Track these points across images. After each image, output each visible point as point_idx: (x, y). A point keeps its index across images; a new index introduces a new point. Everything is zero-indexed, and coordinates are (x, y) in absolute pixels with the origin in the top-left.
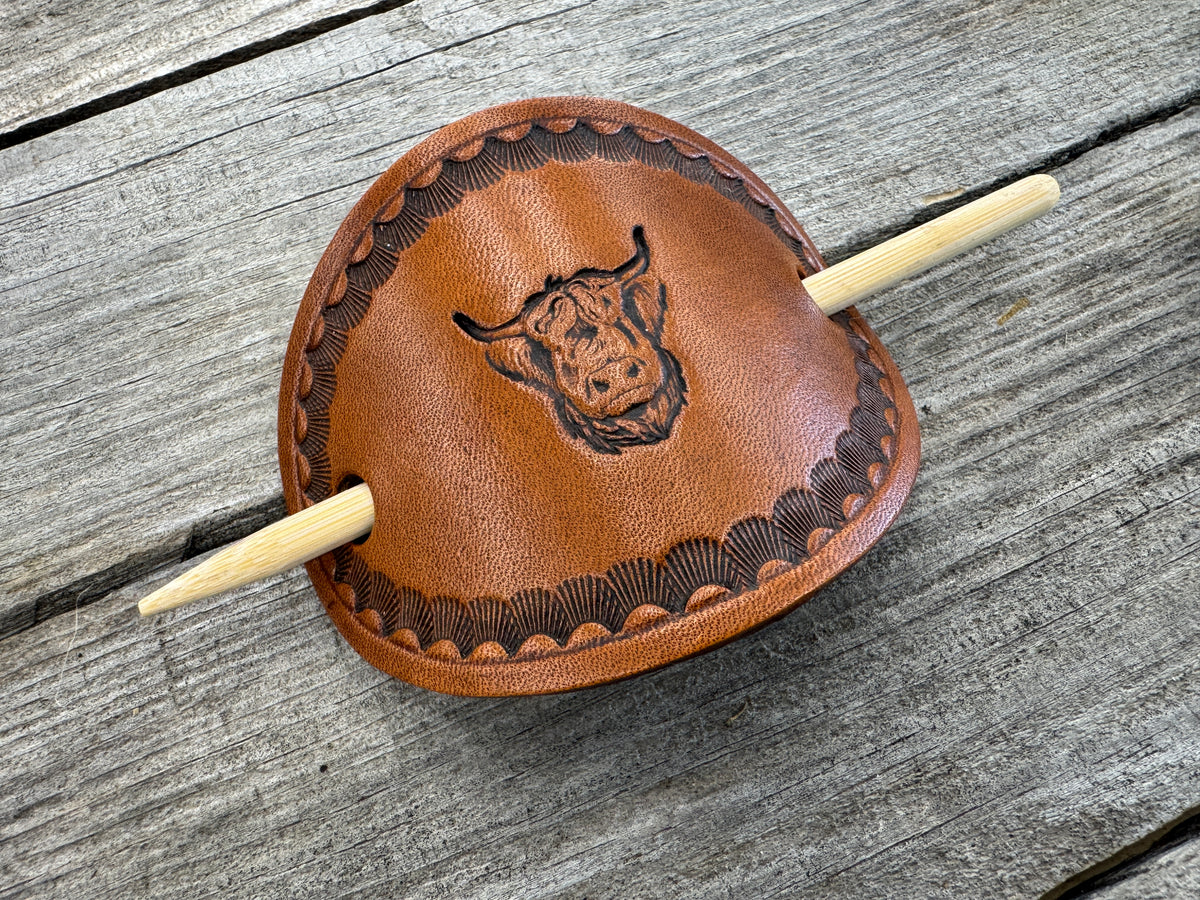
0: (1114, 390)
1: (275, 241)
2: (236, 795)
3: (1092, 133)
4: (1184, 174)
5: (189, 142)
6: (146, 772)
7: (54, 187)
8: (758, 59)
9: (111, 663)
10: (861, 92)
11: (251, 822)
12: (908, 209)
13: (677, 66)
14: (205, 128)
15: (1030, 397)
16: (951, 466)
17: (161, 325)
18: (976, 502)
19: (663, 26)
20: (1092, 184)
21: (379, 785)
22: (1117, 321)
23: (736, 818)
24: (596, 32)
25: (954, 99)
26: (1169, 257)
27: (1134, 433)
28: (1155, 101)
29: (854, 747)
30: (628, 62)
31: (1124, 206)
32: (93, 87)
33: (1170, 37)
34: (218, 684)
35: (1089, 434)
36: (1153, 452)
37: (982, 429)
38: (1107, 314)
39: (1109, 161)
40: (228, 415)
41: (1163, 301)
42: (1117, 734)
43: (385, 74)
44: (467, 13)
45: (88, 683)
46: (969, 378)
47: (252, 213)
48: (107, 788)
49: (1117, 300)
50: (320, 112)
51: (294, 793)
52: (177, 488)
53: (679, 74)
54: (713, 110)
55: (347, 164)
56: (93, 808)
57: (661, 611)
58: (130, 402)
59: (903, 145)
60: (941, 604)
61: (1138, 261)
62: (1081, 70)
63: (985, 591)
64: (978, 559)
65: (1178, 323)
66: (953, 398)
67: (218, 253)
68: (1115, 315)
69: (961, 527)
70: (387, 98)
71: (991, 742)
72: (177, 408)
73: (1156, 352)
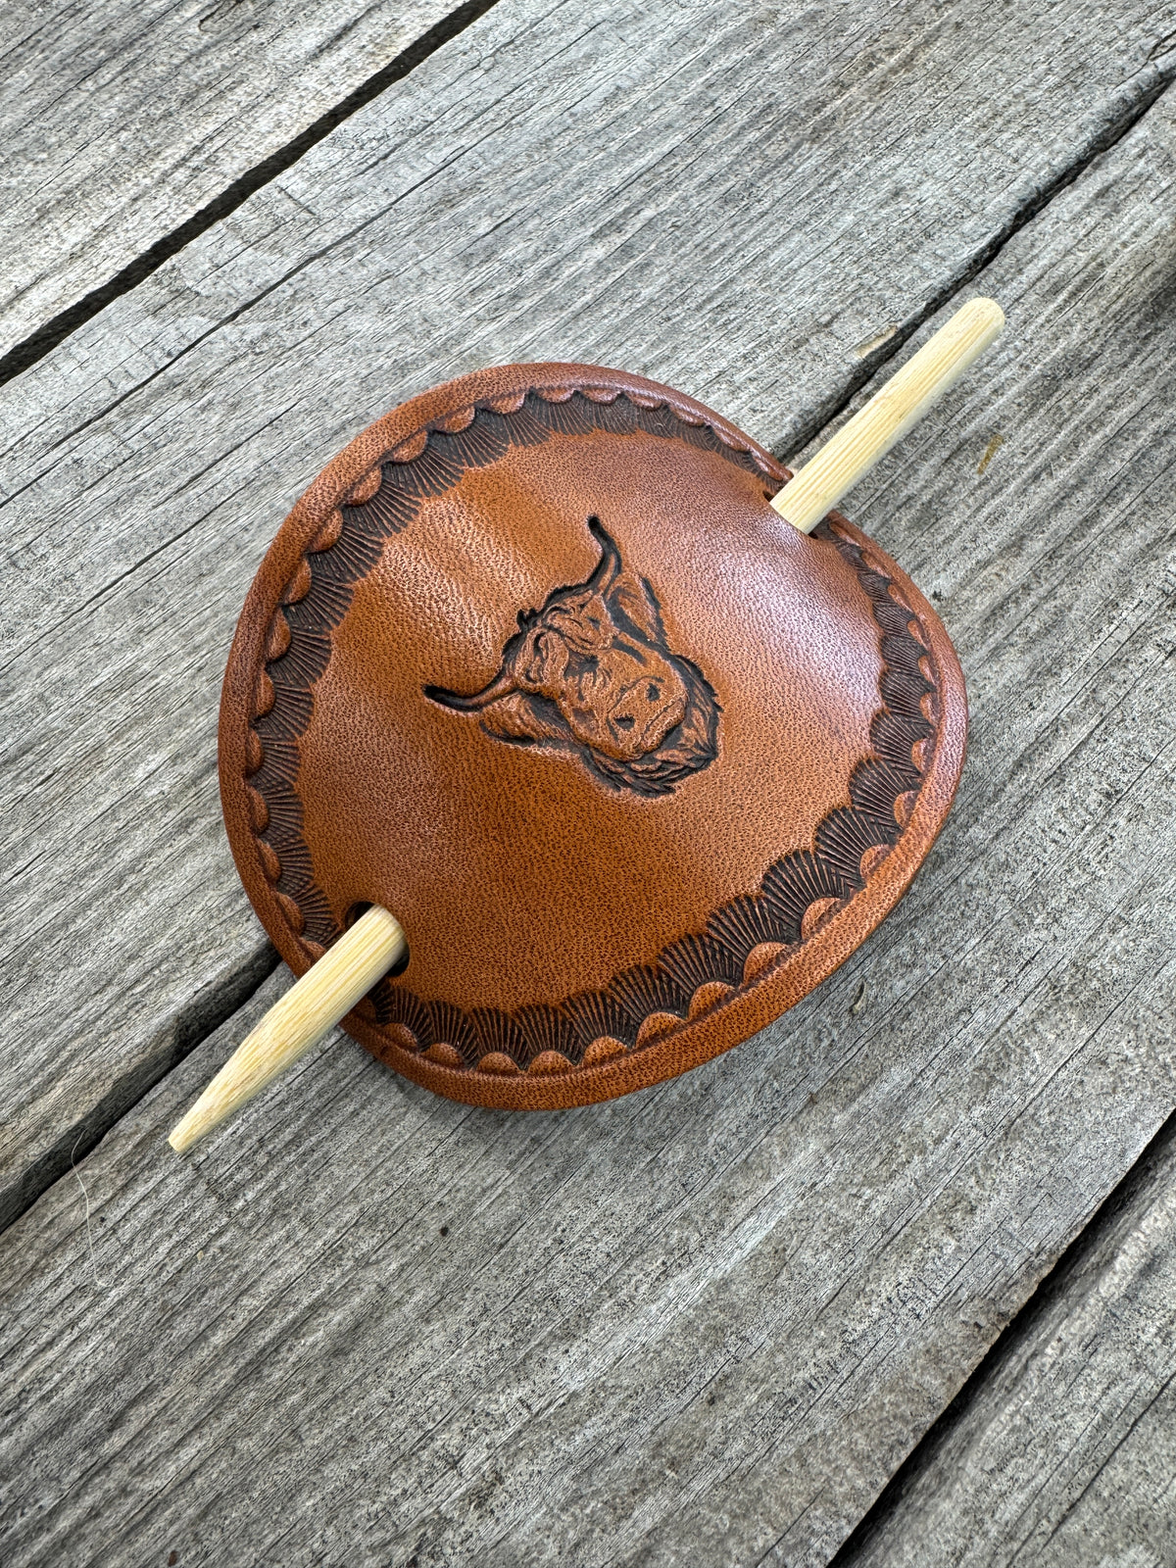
0: (1116, 511)
1: (120, 635)
2: (357, 1300)
3: (1007, 219)
4: (1113, 240)
6: (242, 1318)
8: (615, 226)
9: (144, 1213)
10: (745, 237)
11: (387, 1322)
12: (845, 368)
13: (525, 262)
15: (1037, 546)
16: (984, 651)
17: (23, 789)
18: (1020, 683)
19: (490, 214)
20: (1023, 278)
21: (512, 1225)
22: (1095, 432)
23: (896, 1108)
24: (411, 244)
25: (849, 218)
26: (1125, 342)
28: (1059, 162)
29: (985, 988)
30: (465, 273)
31: (1061, 298)
33: (1052, 80)
34: (283, 1187)
35: (1107, 570)
37: (1000, 599)
38: (1083, 427)
39: (1033, 245)
40: (160, 873)
41: (1134, 395)
43: (170, 372)
44: (240, 261)
45: (127, 1247)
46: (969, 545)
47: (76, 607)
48: (203, 1354)
49: (1088, 409)
50: (107, 447)
51: (423, 1271)
52: (137, 981)
53: (531, 272)
54: (587, 307)
55: (171, 505)
56: (198, 1382)
57: (779, 947)
58: (28, 899)
59: (814, 292)
60: (1020, 805)
61: (1096, 356)
62: (973, 145)
63: (1059, 776)
64: (1041, 743)
65: (1155, 415)
66: (960, 574)
67: (55, 673)
68: (1091, 426)
69: (1013, 715)
70: (186, 404)
71: (1113, 931)
72: (92, 884)
73: (1143, 456)
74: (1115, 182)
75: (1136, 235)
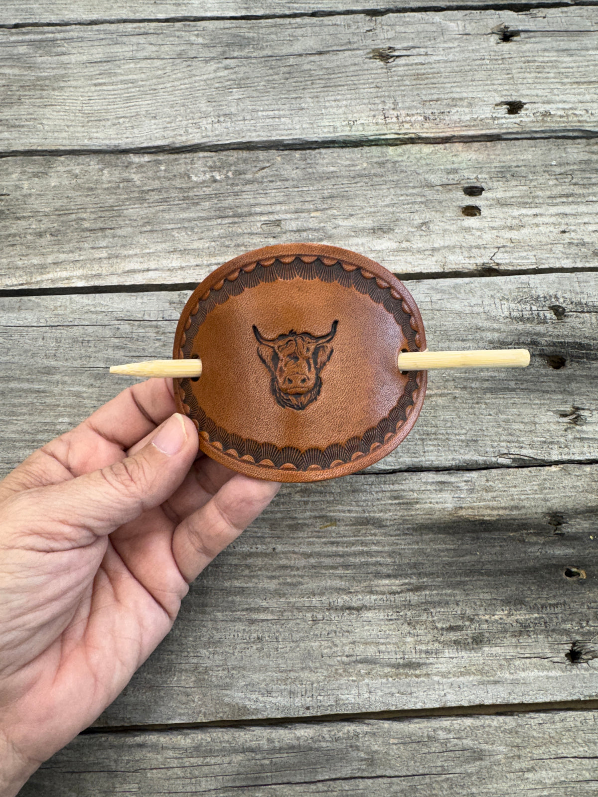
0: (342, 572)
1: (88, 381)
3: (403, 467)
4: (429, 498)
5: (76, 324)
7: (21, 323)
14: (84, 320)
15: (312, 561)
16: (269, 574)
17: (35, 401)
18: (269, 590)
20: (392, 487)
22: (362, 546)
26: (399, 530)
27: (339, 590)
28: (436, 463)
31: (397, 501)
32: (53, 281)
33: (463, 437)
35: (323, 584)
36: (339, 600)
37: (289, 565)
38: (360, 542)
39: (405, 480)
41: (384, 546)
42: (263, 685)
43: (160, 323)
46: (296, 544)
47: (85, 366)
49: (368, 538)
50: (128, 331)
58: (12, 428)
60: (236, 619)
61: (386, 526)
63: (252, 622)
64: (258, 610)
65: (383, 557)
66: (286, 549)
67: (66, 378)
68: (363, 543)
69: (259, 596)
70: (155, 335)
71: (223, 670)
72: (27, 437)
73: (367, 564)
74: (449, 483)
75: (437, 503)
